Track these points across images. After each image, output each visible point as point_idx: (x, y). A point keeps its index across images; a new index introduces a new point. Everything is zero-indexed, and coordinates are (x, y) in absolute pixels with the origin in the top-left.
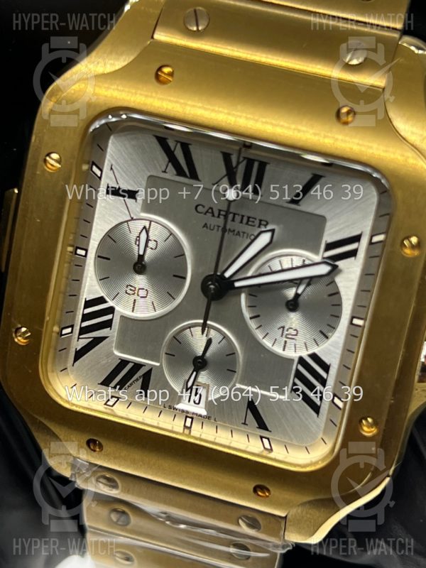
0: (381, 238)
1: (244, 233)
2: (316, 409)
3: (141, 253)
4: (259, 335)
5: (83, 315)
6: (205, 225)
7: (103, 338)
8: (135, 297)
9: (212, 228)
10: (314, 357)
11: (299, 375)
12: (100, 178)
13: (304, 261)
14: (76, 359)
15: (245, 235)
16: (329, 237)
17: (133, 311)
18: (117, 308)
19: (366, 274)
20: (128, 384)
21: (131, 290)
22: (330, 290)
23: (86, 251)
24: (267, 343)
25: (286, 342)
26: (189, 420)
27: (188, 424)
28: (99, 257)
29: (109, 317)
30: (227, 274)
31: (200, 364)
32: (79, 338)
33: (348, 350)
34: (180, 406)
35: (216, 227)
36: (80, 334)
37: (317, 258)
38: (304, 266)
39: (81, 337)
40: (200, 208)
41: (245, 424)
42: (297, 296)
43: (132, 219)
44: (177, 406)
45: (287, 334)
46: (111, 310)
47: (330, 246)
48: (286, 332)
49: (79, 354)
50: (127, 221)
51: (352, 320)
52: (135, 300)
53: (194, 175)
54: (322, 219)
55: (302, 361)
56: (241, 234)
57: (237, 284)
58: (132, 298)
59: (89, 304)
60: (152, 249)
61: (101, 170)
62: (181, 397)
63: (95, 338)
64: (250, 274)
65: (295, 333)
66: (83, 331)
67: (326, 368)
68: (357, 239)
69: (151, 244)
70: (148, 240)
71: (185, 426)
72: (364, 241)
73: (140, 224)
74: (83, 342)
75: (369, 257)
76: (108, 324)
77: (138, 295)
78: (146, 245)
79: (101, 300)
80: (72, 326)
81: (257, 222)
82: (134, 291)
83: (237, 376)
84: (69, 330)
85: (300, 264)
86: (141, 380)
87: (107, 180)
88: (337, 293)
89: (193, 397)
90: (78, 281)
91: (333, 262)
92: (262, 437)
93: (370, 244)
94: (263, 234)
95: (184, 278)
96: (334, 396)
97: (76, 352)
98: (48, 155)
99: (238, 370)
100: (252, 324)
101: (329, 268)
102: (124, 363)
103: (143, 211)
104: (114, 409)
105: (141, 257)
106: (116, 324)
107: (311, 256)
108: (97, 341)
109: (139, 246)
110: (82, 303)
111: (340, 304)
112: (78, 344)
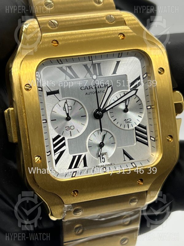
0: (145, 75)
1: (101, 91)
2: (147, 144)
3: (67, 112)
4: (119, 125)
5: (54, 145)
6: (86, 94)
7: (64, 151)
8: (70, 130)
9: (89, 94)
10: (139, 125)
11: (137, 134)
12: (42, 91)
13: (124, 93)
14: (56, 163)
15: (101, 92)
17: (71, 136)
18: (65, 137)
19: (146, 89)
20: (79, 164)
21: (68, 128)
22: (137, 99)
23: (46, 120)
24: (122, 127)
25: (128, 125)
28: (52, 120)
29: (64, 141)
30: (101, 108)
31: (101, 145)
32: (55, 155)
33: (150, 119)
35: (90, 93)
36: (55, 153)
37: (129, 90)
38: (125, 95)
39: (55, 154)
41: (125, 161)
42: (126, 106)
43: (60, 101)
44: (99, 165)
45: (128, 122)
46: (63, 139)
48: (127, 121)
49: (57, 161)
50: (58, 103)
51: (147, 107)
52: (70, 132)
53: (77, 77)
54: (126, 76)
55: (136, 129)
56: (100, 92)
59: (54, 140)
60: (70, 110)
61: (42, 88)
62: (98, 161)
63: (61, 152)
64: (108, 105)
65: (130, 120)
66: (55, 151)
67: (145, 128)
68: (139, 78)
69: (70, 108)
70: (68, 107)
72: (141, 78)
73: (63, 102)
74: (57, 155)
75: (145, 83)
76: (64, 144)
77: (71, 129)
78: (68, 109)
79: (58, 136)
80: (50, 151)
82: (69, 128)
83: (116, 144)
84: (50, 153)
85: (123, 95)
86: (83, 161)
87: (46, 90)
88: (140, 100)
89: (102, 160)
90: (47, 133)
91: (135, 88)
92: (131, 163)
93: (143, 78)
94: (109, 88)
95: (85, 116)
96: (151, 137)
97: (55, 160)
98: (25, 86)
99: (116, 142)
100: (115, 123)
101: (135, 91)
102: (74, 157)
103: (63, 97)
104: (76, 176)
105: (68, 114)
106: (67, 143)
107: (126, 91)
108: (62, 153)
109: (66, 110)
110: (51, 141)
111: (141, 104)
112: (55, 157)
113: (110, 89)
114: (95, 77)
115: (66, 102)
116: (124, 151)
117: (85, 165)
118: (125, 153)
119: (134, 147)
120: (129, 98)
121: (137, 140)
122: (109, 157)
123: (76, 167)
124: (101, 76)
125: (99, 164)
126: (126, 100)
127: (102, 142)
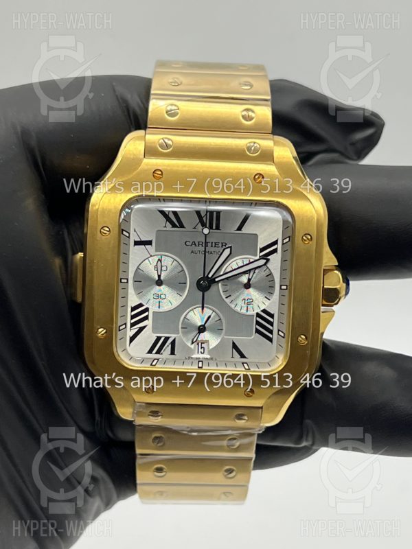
0: (287, 240)
2: (270, 340)
3: (159, 274)
4: (233, 306)
5: (132, 316)
6: (192, 252)
7: (145, 327)
8: (159, 300)
9: (196, 253)
10: (264, 311)
11: (258, 323)
12: (129, 237)
13: (250, 260)
14: (131, 342)
15: (216, 253)
16: (261, 245)
17: (159, 308)
18: (150, 307)
19: (283, 261)
20: (163, 350)
21: (156, 296)
22: (267, 273)
23: (127, 279)
24: (238, 309)
25: (247, 307)
26: (200, 363)
27: (200, 365)
28: (135, 281)
29: (146, 314)
30: (210, 276)
31: (202, 329)
32: (131, 330)
33: (281, 304)
34: (194, 356)
35: (198, 252)
36: (131, 327)
37: (258, 258)
38: (250, 263)
40: (188, 243)
41: (233, 357)
42: (249, 280)
43: (151, 256)
45: (248, 302)
46: (147, 310)
47: (262, 250)
48: (246, 301)
49: (132, 339)
50: (148, 258)
51: (281, 287)
52: (159, 302)
53: (182, 226)
54: (256, 236)
55: (258, 315)
56: (213, 253)
57: (217, 280)
58: (158, 300)
59: (133, 309)
60: (164, 270)
61: (129, 233)
62: (194, 350)
64: (222, 273)
65: (251, 301)
66: (133, 325)
67: (272, 316)
68: (276, 243)
69: (164, 268)
70: (162, 266)
71: (199, 367)
72: (280, 243)
73: (156, 259)
74: (134, 331)
75: (284, 251)
76: (146, 318)
77: (161, 298)
78: (161, 270)
79: (141, 305)
80: (125, 324)
81: (220, 245)
82: (158, 296)
83: (224, 331)
84: (124, 326)
85: (248, 262)
86: (170, 346)
87: (134, 237)
88: (271, 274)
89: (200, 350)
90: (125, 297)
91: (266, 257)
92: (243, 363)
93: (283, 244)
94: (226, 250)
95: (185, 283)
96: (279, 330)
97: (130, 338)
98: (102, 228)
99: (224, 328)
100: (228, 301)
101: (265, 261)
102: (158, 339)
103: (156, 251)
104: (157, 366)
105: (159, 276)
106: (151, 317)
107: (253, 257)
108: (141, 329)
109: (157, 270)
110: (129, 309)
111: (273, 280)
112: (130, 333)
113: (227, 252)
114: (206, 231)
115: (160, 260)
116: (234, 343)
117: (173, 352)
118: (235, 346)
119: (251, 341)
120: (255, 268)
121: (257, 331)
122: (211, 347)
123: (158, 352)
124: (218, 231)
125: (194, 353)
126: (250, 270)
127: (204, 326)
